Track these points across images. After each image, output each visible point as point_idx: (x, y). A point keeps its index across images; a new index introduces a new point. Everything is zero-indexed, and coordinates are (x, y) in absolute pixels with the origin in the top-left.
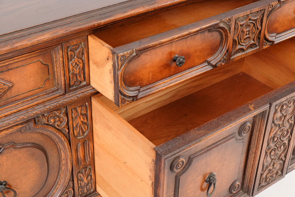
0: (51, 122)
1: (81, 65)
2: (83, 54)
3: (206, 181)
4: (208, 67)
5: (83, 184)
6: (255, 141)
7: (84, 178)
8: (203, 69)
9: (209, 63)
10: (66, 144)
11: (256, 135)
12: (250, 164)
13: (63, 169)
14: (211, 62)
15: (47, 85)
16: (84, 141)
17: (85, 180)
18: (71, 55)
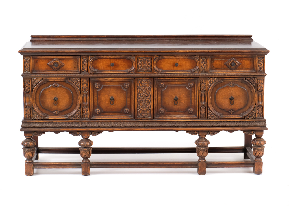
0: (75, 82)
5: (85, 114)
10: (79, 93)
13: (78, 104)
15: (75, 69)
16: (86, 94)
17: (85, 112)
18: (83, 61)
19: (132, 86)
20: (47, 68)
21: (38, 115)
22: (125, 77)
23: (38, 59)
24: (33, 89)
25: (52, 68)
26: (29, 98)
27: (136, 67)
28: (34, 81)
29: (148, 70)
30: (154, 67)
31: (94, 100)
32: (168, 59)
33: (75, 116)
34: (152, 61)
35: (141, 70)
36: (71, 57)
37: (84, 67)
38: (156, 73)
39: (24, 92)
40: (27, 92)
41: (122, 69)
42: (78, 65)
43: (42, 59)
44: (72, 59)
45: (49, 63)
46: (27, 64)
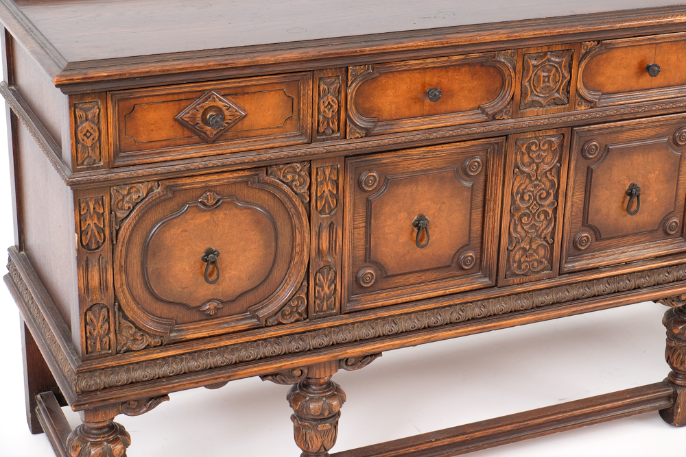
0: (287, 179)
1: (336, 107)
2: (339, 92)
3: (416, 226)
4: (481, 115)
5: (322, 295)
6: (491, 189)
7: (324, 285)
8: (473, 117)
9: (483, 111)
10: (303, 219)
11: (492, 181)
12: (489, 228)
13: (296, 261)
14: (486, 110)
15: (288, 126)
16: (329, 223)
17: (326, 288)
18: (324, 91)
19: (493, 168)
20: (172, 134)
21: (140, 330)
22: (476, 137)
23: (132, 102)
24: (117, 232)
25: (197, 134)
26: (102, 271)
27: (518, 92)
28: (123, 199)
29: (556, 102)
30: (579, 87)
31: (356, 236)
32: (624, 50)
33: (287, 310)
34: (575, 63)
35: (534, 104)
36: (275, 79)
37: (324, 117)
38: (583, 108)
39: (78, 251)
40: (94, 246)
41: (465, 104)
42: (299, 110)
43: (150, 98)
44: (275, 85)
45: (185, 115)
46: (88, 131)
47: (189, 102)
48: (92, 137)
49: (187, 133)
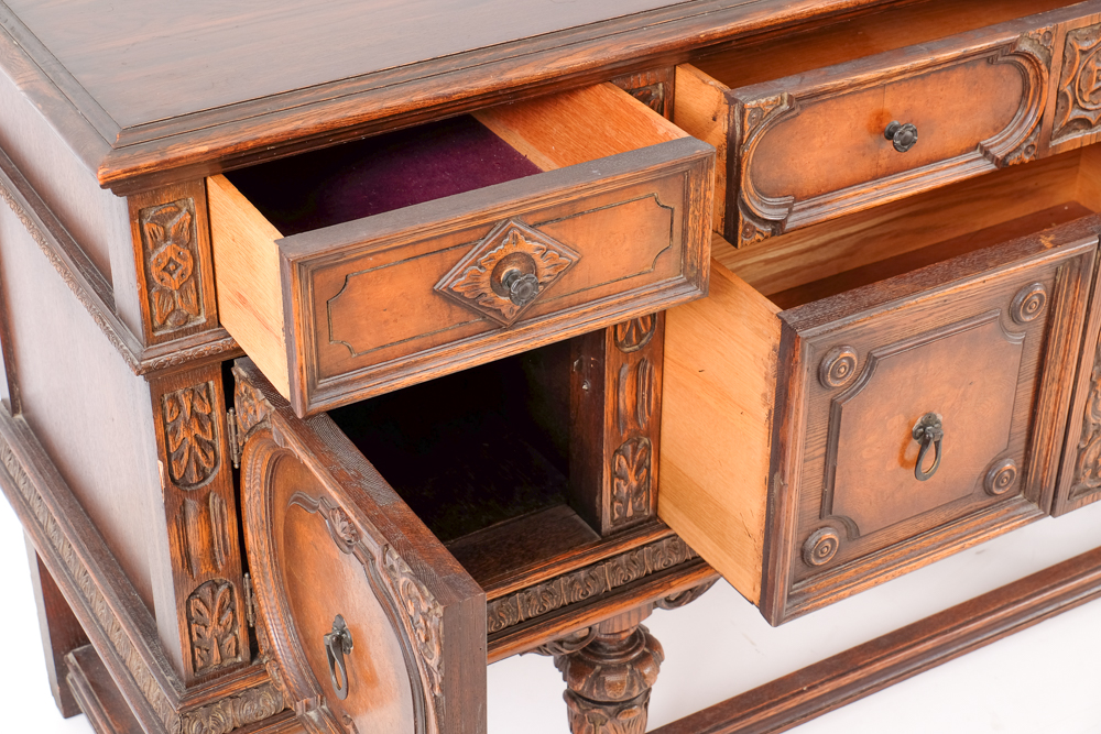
4: (981, 162)
5: (625, 490)
6: (1059, 342)
7: (629, 472)
8: (968, 166)
9: (986, 153)
11: (1062, 327)
12: (1047, 413)
14: (991, 150)
17: (631, 478)
19: (1066, 301)
25: (480, 315)
42: (685, 232)
43: (381, 256)
44: (638, 188)
45: (456, 281)
46: (170, 260)
47: (462, 250)
48: (179, 271)
49: (459, 314)
